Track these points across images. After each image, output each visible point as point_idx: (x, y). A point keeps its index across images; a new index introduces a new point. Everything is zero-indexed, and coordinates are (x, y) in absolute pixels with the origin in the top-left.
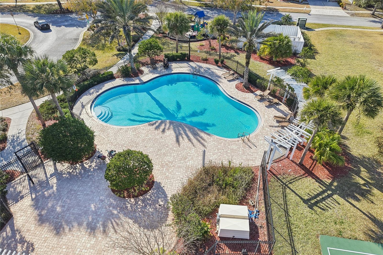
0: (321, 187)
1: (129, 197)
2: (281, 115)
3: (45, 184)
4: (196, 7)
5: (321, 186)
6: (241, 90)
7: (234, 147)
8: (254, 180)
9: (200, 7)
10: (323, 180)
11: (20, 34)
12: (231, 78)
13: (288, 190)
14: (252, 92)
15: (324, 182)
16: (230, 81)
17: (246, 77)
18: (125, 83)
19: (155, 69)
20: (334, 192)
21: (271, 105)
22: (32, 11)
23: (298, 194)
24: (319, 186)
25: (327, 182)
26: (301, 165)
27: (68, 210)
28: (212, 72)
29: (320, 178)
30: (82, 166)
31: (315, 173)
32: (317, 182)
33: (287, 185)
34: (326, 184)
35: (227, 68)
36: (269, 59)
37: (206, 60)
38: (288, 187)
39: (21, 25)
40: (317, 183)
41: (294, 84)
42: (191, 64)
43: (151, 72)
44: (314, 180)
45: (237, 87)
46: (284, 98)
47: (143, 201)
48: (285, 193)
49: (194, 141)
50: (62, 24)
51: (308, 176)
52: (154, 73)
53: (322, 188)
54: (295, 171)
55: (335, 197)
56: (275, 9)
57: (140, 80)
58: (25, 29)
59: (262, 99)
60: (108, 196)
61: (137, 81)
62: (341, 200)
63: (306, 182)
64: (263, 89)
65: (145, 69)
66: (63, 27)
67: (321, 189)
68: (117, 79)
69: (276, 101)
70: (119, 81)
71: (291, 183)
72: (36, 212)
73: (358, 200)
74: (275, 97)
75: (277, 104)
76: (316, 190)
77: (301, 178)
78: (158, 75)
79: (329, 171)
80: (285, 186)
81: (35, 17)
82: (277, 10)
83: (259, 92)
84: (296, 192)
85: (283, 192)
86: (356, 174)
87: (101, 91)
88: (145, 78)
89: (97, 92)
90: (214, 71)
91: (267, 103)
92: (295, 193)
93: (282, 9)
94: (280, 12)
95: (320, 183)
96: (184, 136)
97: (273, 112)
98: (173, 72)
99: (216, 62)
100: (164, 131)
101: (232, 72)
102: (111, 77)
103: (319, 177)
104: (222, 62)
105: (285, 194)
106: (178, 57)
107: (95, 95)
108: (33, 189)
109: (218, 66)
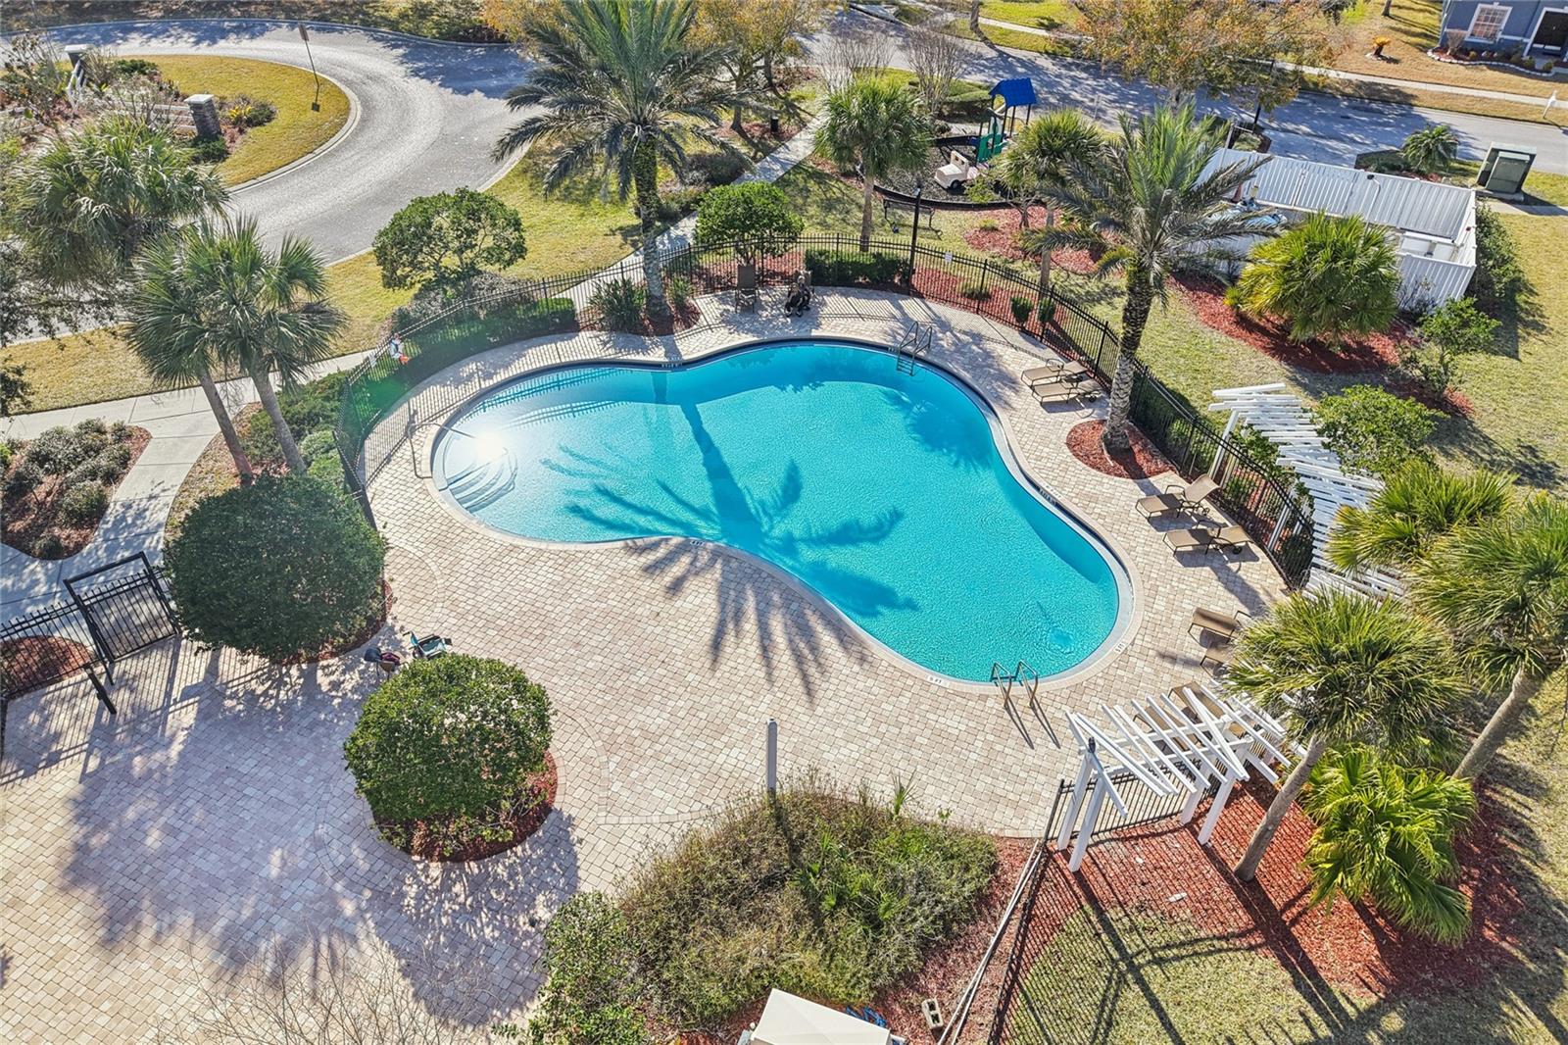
0: (1307, 1021)
1: (427, 852)
2: (1226, 605)
3: (148, 725)
4: (1031, 55)
5: (1313, 1015)
6: (1084, 458)
7: (954, 723)
8: (983, 902)
9: (1053, 55)
10: (1333, 986)
11: (316, 107)
12: (1061, 393)
13: (1132, 997)
14: (1137, 474)
15: (1336, 1001)
16: (1050, 407)
17: (1120, 400)
18: (610, 353)
19: (751, 309)
21: (1205, 552)
22: (393, 25)
23: (1178, 1026)
24: (1302, 1014)
25: (1353, 1004)
26: (1246, 885)
27: (185, 852)
28: (988, 355)
29: (1322, 974)
30: (309, 677)
31: (1304, 942)
32: (1298, 987)
33: (1141, 966)
34: (1341, 1010)
35: (1063, 344)
36: (1277, 327)
37: (978, 299)
38: (1140, 981)
39: (333, 76)
40: (1298, 995)
42: (913, 307)
43: (726, 321)
44: (1287, 976)
45: (1074, 443)
46: (1278, 530)
47: (476, 885)
48: (1113, 1004)
49: (783, 658)
50: (479, 83)
51: (1260, 946)
52: (739, 327)
53: (1312, 1029)
54: (1204, 907)
56: (1398, 92)
57: (672, 350)
58: (340, 92)
59: (1172, 515)
60: (352, 829)
61: (658, 355)
63: (1242, 975)
64: (1192, 467)
65: (708, 306)
66: (478, 95)
67: (1308, 1033)
68: (584, 335)
69: (1236, 535)
70: (587, 345)
71: (1160, 962)
72: (76, 832)
74: (1237, 512)
75: (1236, 552)
76: (1278, 1031)
77: (1220, 951)
78: (750, 339)
79: (1380, 948)
80: (1127, 969)
81: (395, 46)
82: (1405, 100)
83: (1168, 481)
84: (1173, 1014)
85: (1104, 1001)
86: (1529, 999)
87: (498, 379)
88: (692, 345)
89: (489, 376)
90: (999, 349)
91: (1188, 542)
92: (1161, 1019)
93: (1432, 95)
94: (1417, 111)
95: (1311, 998)
96: (751, 627)
97: (1205, 589)
98: (815, 333)
99: (1021, 312)
100: (676, 587)
101: (1074, 367)
102: (565, 323)
103: (1317, 964)
104: (1047, 315)
105: (1111, 1011)
106: (859, 268)
107: (474, 388)
108: (101, 736)
109: (1026, 333)
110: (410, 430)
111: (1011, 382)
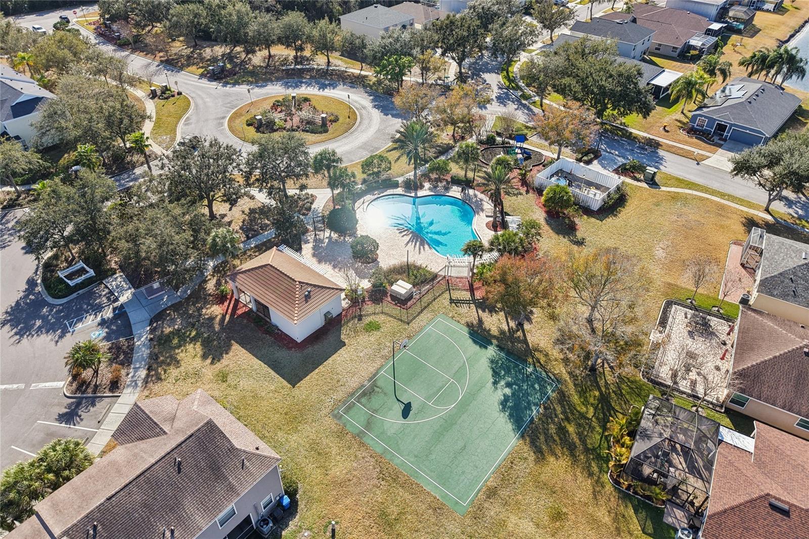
1: (359, 261)
6: (487, 226)
11: (349, 117)
18: (403, 193)
19: (435, 187)
20: (474, 303)
25: (477, 298)
26: (471, 285)
28: (481, 203)
29: (475, 295)
32: (471, 295)
33: (451, 290)
39: (354, 106)
43: (430, 189)
47: (365, 266)
49: (417, 248)
50: (391, 112)
51: (468, 291)
52: (432, 191)
57: (416, 194)
58: (355, 112)
61: (413, 195)
62: (473, 307)
63: (464, 293)
65: (427, 185)
67: (469, 299)
68: (399, 188)
72: (313, 251)
73: (484, 312)
76: (464, 298)
80: (448, 290)
81: (371, 96)
84: (452, 294)
87: (382, 195)
88: (420, 193)
89: (379, 194)
90: (485, 203)
92: (450, 295)
93: (668, 145)
96: (414, 243)
98: (447, 194)
100: (403, 235)
102: (396, 185)
105: (444, 293)
107: (376, 196)
108: (315, 240)
110: (363, 203)
111: (482, 210)
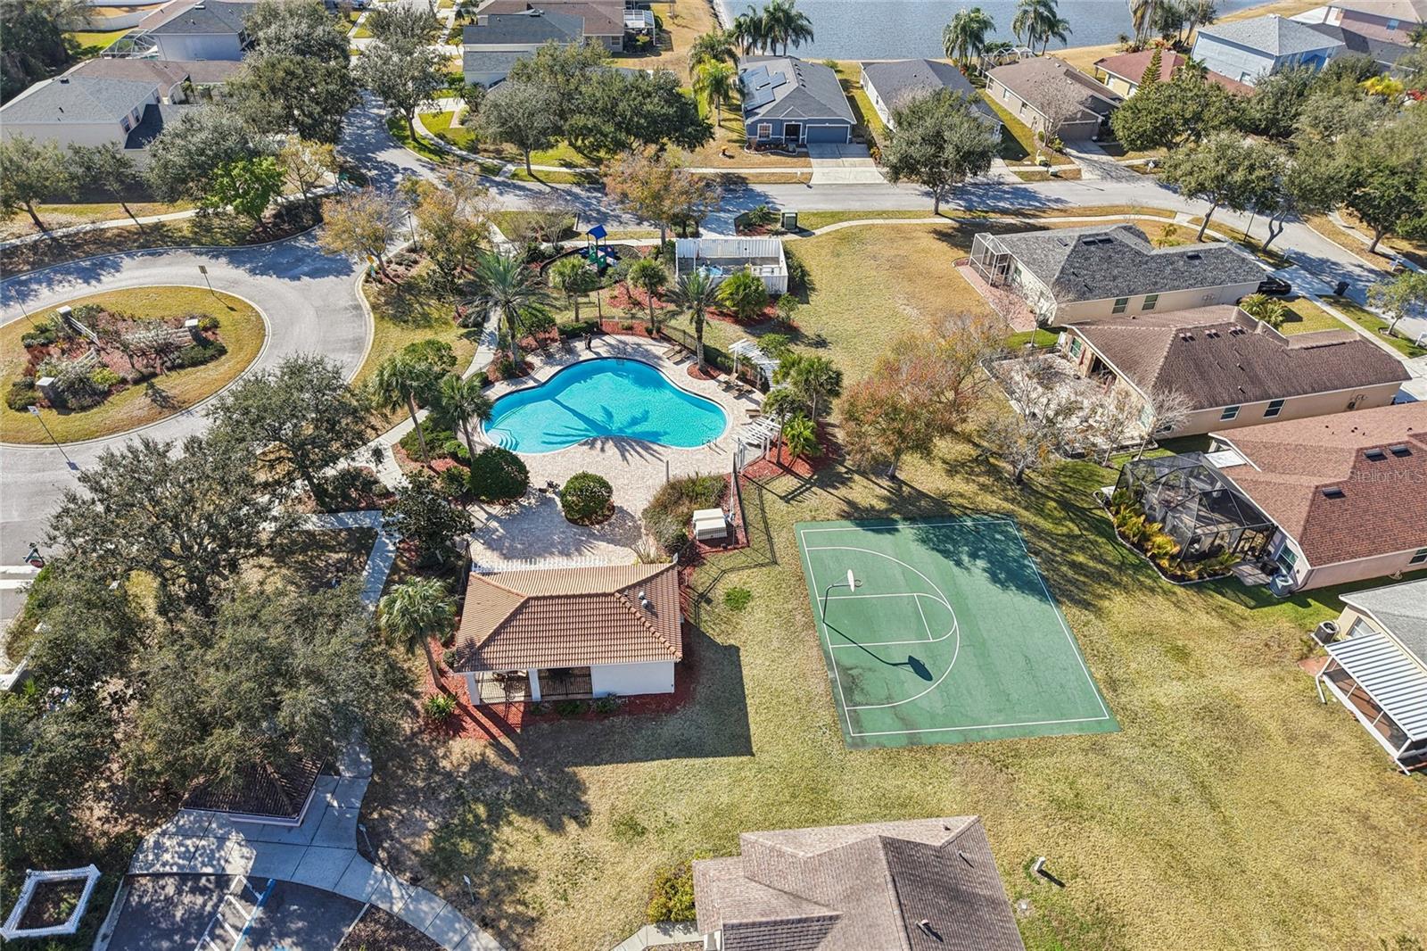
1: (592, 524)
2: (754, 407)
5: (800, 481)
6: (696, 377)
7: (700, 456)
8: (726, 487)
10: (803, 475)
12: (678, 358)
13: (764, 491)
14: (713, 378)
15: (804, 477)
16: (677, 363)
17: (701, 356)
18: (514, 388)
19: (550, 356)
20: (813, 485)
21: (741, 394)
23: (775, 492)
24: (798, 482)
26: (779, 464)
28: (647, 351)
29: (800, 474)
30: (519, 504)
31: (794, 470)
32: (796, 478)
34: (805, 479)
35: (668, 339)
36: (734, 314)
37: (629, 329)
38: (765, 488)
41: (765, 362)
42: (606, 338)
43: (546, 364)
44: (793, 477)
45: (690, 374)
46: (758, 382)
49: (647, 456)
52: (552, 365)
53: (801, 483)
54: (773, 471)
55: (813, 489)
56: (739, 177)
57: (536, 381)
58: (229, 295)
59: (728, 387)
61: (531, 383)
62: (819, 491)
64: (728, 371)
65: (534, 360)
69: (748, 387)
71: (768, 484)
73: (837, 488)
74: (746, 381)
75: (751, 392)
76: (794, 486)
77: (779, 478)
78: (559, 368)
79: (809, 466)
80: (761, 487)
82: (742, 180)
83: (723, 377)
85: (759, 494)
86: (840, 464)
88: (541, 376)
90: (649, 347)
91: (736, 393)
92: (772, 492)
93: (752, 175)
94: (751, 186)
95: (799, 479)
96: (632, 452)
97: (745, 404)
98: (579, 359)
99: (649, 332)
100: (603, 450)
101: (678, 348)
103: (798, 473)
104: (659, 331)
109: (654, 339)
111: (660, 358)
